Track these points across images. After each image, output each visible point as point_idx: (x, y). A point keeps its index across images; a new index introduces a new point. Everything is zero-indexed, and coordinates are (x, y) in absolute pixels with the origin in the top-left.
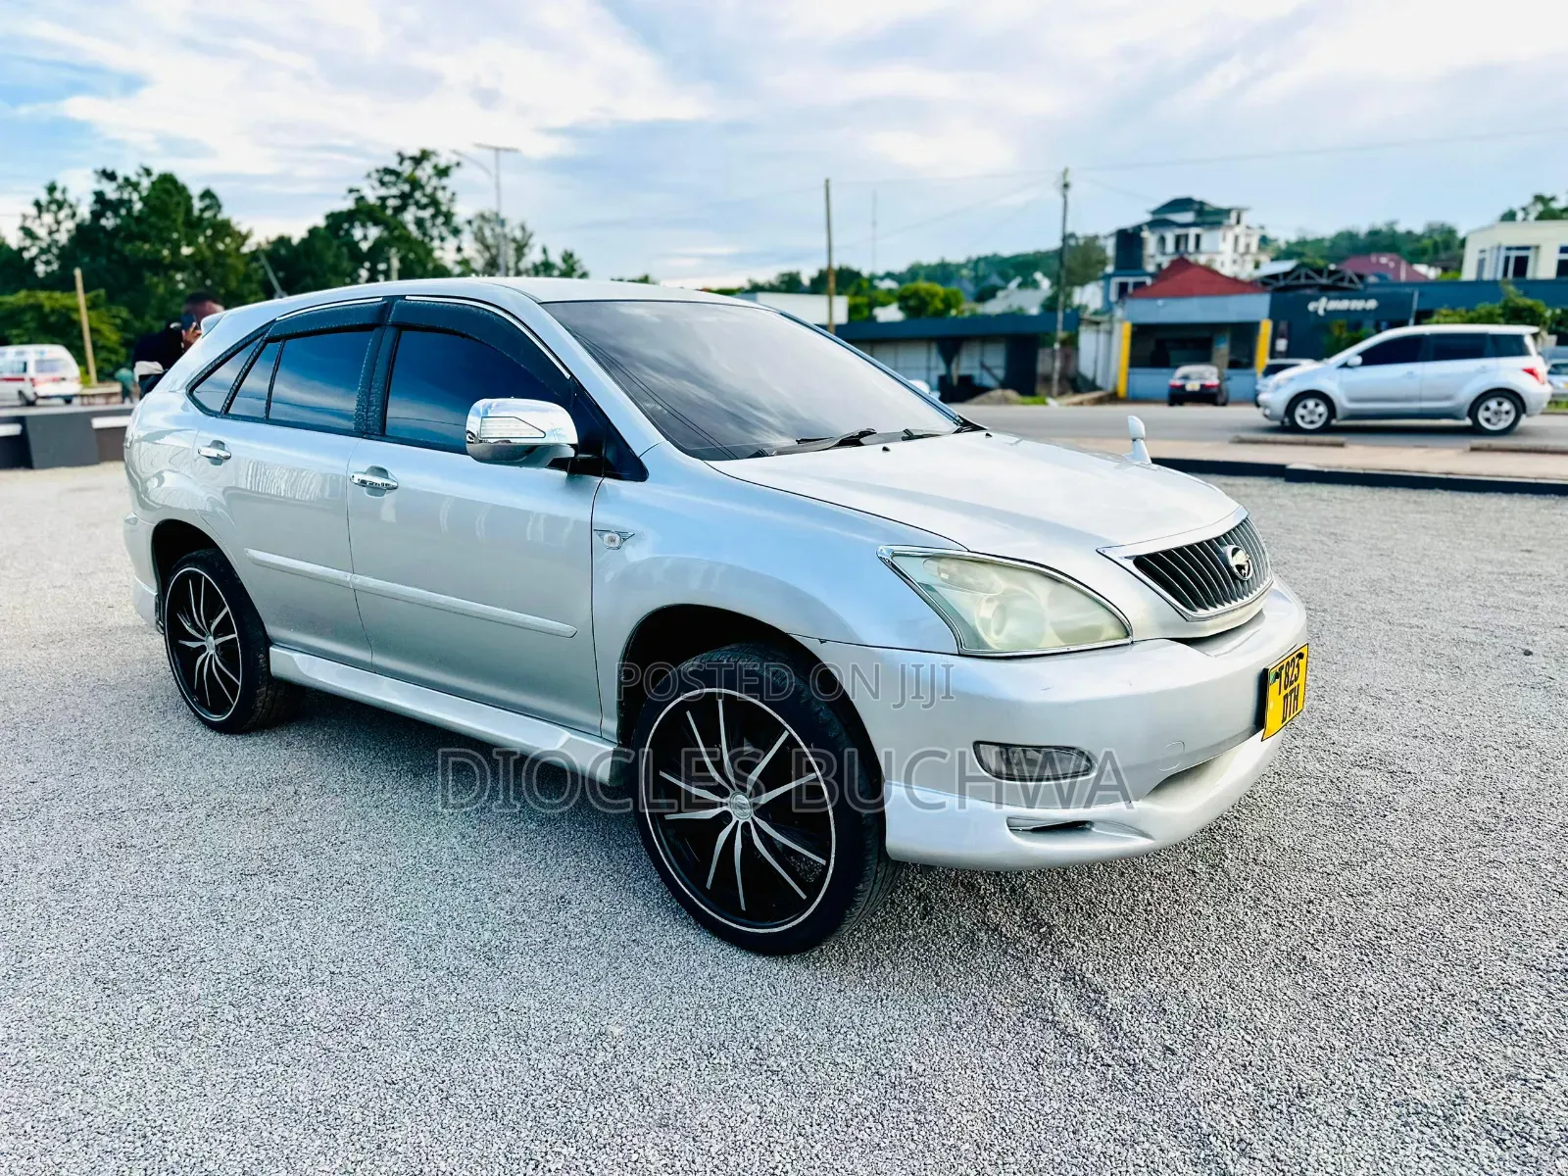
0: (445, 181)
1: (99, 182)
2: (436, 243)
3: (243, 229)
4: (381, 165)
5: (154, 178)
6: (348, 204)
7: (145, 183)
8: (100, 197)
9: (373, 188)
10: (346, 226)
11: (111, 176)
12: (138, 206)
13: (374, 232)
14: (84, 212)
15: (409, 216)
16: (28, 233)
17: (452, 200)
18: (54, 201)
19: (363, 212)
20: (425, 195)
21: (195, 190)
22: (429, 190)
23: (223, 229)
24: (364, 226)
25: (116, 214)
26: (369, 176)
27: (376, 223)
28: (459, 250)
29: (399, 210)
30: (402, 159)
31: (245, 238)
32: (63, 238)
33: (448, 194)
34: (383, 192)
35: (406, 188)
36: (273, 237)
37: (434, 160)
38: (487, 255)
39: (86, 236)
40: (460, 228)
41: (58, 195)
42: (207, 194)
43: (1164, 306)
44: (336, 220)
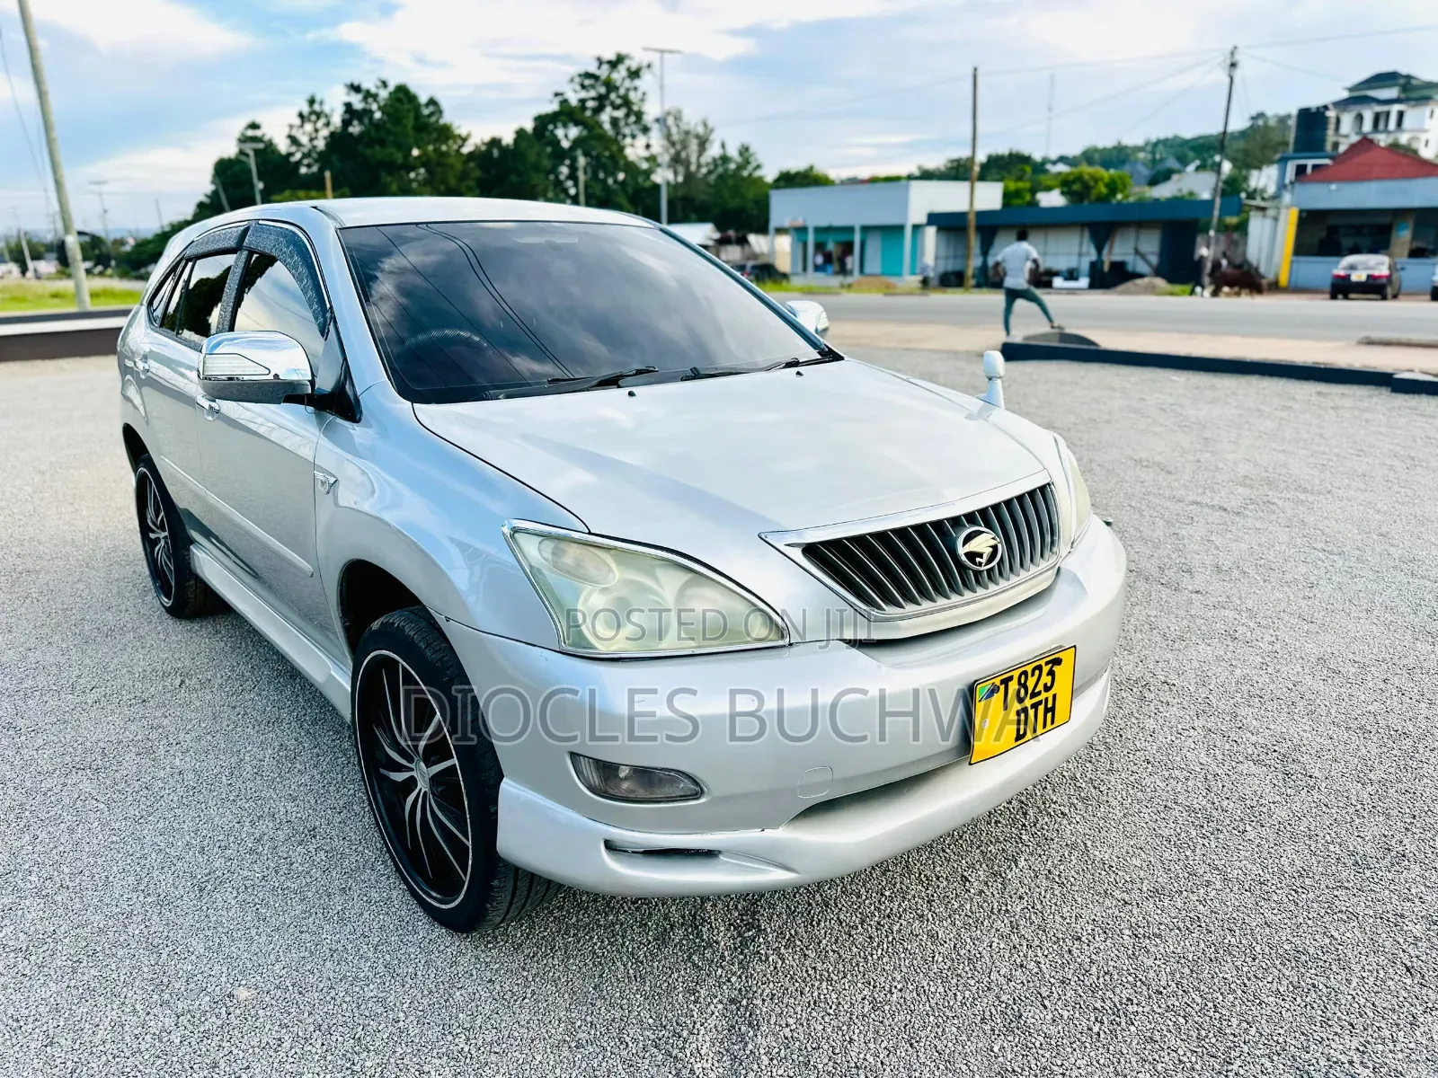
0: (637, 82)
1: (348, 94)
2: (628, 141)
3: (463, 132)
4: (582, 70)
5: (391, 88)
6: (554, 107)
7: (384, 94)
8: (348, 106)
9: (575, 91)
10: (551, 127)
11: (356, 89)
12: (378, 115)
13: (574, 132)
14: (337, 120)
15: (605, 117)
16: (294, 140)
17: (642, 100)
18: (313, 113)
19: (567, 114)
20: (619, 97)
21: (423, 99)
22: (622, 91)
23: (445, 133)
24: (565, 126)
25: (361, 122)
26: (572, 80)
27: (577, 124)
28: (648, 146)
29: (599, 110)
30: (600, 62)
31: (464, 140)
32: (321, 144)
33: (639, 94)
34: (583, 94)
35: (603, 90)
36: (487, 138)
37: (627, 63)
38: (672, 151)
39: (338, 141)
40: (649, 126)
41: (317, 107)
42: (432, 102)
43: (1337, 190)
44: (543, 122)
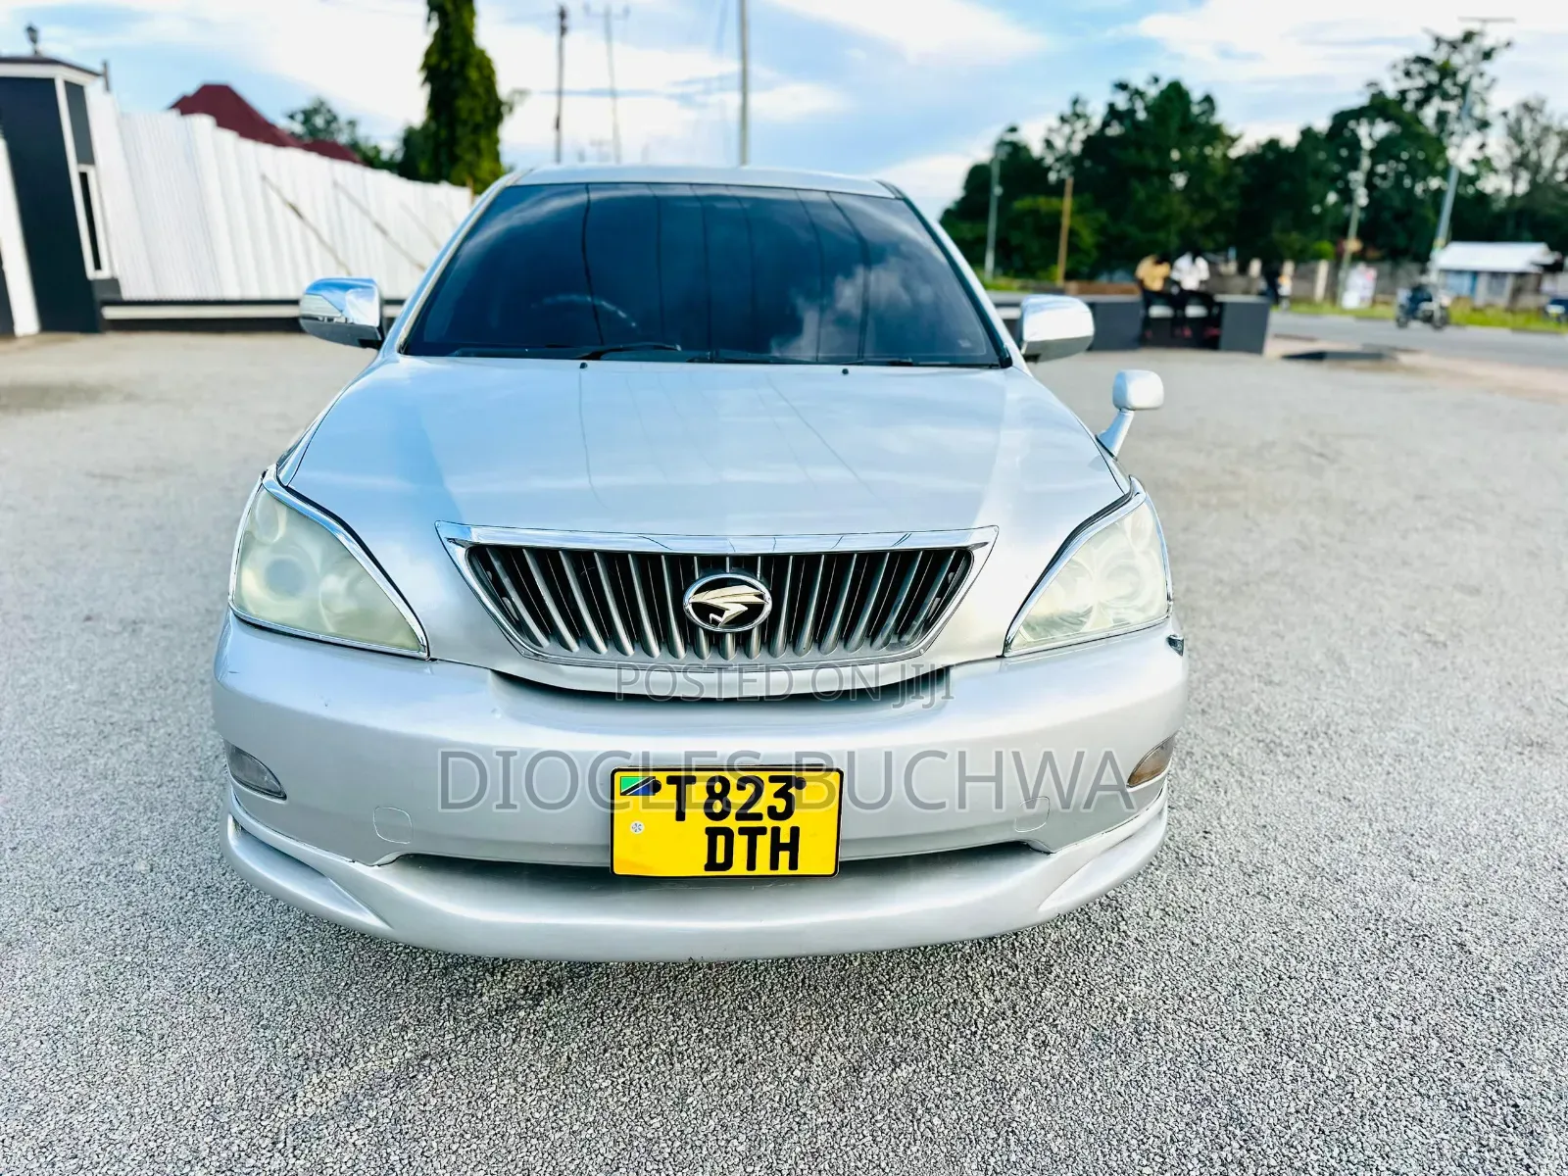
0: (1486, 66)
1: (1113, 93)
2: (1455, 139)
3: (1231, 130)
4: (1410, 53)
5: (1163, 84)
6: (1361, 100)
7: (1153, 92)
8: (1112, 107)
9: (1396, 80)
10: (1352, 124)
11: (1122, 86)
12: (1141, 115)
13: (1382, 129)
14: (1096, 122)
15: (1429, 114)
16: (1049, 144)
17: (1488, 88)
18: (1075, 114)
19: (1379, 107)
20: (1455, 84)
21: (1196, 95)
22: (1461, 78)
23: (1215, 134)
24: (1372, 123)
25: (1121, 123)
26: (1395, 67)
27: (1387, 119)
28: (1482, 146)
29: (1420, 104)
30: (1438, 41)
31: (1233, 140)
32: (1076, 148)
33: (1486, 81)
34: (1406, 84)
35: (1433, 77)
36: (1263, 138)
37: (1477, 40)
38: (1517, 152)
39: (1095, 144)
40: (1490, 121)
41: (1079, 109)
42: (1208, 99)
44: (1342, 119)
